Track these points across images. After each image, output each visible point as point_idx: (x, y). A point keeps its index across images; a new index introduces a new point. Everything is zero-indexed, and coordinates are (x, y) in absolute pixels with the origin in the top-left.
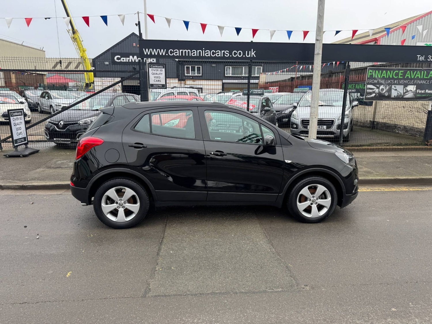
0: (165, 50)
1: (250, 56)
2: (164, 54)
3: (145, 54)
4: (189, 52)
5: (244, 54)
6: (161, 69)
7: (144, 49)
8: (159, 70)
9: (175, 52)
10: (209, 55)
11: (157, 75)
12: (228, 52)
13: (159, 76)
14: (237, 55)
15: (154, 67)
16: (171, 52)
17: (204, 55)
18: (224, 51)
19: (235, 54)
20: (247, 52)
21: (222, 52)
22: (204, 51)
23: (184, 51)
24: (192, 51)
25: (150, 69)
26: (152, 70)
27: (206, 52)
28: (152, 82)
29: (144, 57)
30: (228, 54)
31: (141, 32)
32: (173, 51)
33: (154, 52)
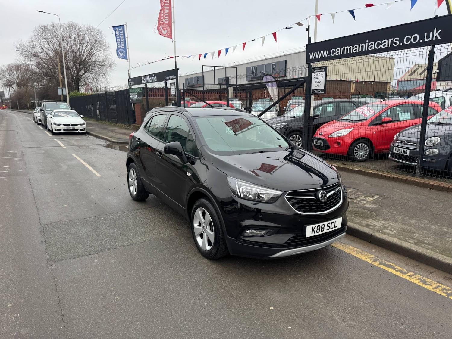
0: (328, 51)
1: (430, 39)
2: (326, 56)
3: (311, 58)
4: (350, 48)
5: (422, 37)
6: (322, 72)
7: (310, 54)
8: (320, 74)
9: (337, 51)
10: (373, 48)
11: (318, 80)
12: (398, 39)
13: (319, 80)
14: (410, 41)
15: (316, 71)
16: (333, 52)
17: (366, 50)
18: (392, 39)
19: (408, 40)
20: (426, 34)
21: (390, 40)
22: (367, 44)
23: (346, 48)
24: (354, 47)
25: (313, 74)
26: (315, 75)
27: (369, 44)
28: (313, 88)
29: (309, 62)
30: (398, 42)
31: (310, 36)
32: (335, 50)
33: (318, 55)
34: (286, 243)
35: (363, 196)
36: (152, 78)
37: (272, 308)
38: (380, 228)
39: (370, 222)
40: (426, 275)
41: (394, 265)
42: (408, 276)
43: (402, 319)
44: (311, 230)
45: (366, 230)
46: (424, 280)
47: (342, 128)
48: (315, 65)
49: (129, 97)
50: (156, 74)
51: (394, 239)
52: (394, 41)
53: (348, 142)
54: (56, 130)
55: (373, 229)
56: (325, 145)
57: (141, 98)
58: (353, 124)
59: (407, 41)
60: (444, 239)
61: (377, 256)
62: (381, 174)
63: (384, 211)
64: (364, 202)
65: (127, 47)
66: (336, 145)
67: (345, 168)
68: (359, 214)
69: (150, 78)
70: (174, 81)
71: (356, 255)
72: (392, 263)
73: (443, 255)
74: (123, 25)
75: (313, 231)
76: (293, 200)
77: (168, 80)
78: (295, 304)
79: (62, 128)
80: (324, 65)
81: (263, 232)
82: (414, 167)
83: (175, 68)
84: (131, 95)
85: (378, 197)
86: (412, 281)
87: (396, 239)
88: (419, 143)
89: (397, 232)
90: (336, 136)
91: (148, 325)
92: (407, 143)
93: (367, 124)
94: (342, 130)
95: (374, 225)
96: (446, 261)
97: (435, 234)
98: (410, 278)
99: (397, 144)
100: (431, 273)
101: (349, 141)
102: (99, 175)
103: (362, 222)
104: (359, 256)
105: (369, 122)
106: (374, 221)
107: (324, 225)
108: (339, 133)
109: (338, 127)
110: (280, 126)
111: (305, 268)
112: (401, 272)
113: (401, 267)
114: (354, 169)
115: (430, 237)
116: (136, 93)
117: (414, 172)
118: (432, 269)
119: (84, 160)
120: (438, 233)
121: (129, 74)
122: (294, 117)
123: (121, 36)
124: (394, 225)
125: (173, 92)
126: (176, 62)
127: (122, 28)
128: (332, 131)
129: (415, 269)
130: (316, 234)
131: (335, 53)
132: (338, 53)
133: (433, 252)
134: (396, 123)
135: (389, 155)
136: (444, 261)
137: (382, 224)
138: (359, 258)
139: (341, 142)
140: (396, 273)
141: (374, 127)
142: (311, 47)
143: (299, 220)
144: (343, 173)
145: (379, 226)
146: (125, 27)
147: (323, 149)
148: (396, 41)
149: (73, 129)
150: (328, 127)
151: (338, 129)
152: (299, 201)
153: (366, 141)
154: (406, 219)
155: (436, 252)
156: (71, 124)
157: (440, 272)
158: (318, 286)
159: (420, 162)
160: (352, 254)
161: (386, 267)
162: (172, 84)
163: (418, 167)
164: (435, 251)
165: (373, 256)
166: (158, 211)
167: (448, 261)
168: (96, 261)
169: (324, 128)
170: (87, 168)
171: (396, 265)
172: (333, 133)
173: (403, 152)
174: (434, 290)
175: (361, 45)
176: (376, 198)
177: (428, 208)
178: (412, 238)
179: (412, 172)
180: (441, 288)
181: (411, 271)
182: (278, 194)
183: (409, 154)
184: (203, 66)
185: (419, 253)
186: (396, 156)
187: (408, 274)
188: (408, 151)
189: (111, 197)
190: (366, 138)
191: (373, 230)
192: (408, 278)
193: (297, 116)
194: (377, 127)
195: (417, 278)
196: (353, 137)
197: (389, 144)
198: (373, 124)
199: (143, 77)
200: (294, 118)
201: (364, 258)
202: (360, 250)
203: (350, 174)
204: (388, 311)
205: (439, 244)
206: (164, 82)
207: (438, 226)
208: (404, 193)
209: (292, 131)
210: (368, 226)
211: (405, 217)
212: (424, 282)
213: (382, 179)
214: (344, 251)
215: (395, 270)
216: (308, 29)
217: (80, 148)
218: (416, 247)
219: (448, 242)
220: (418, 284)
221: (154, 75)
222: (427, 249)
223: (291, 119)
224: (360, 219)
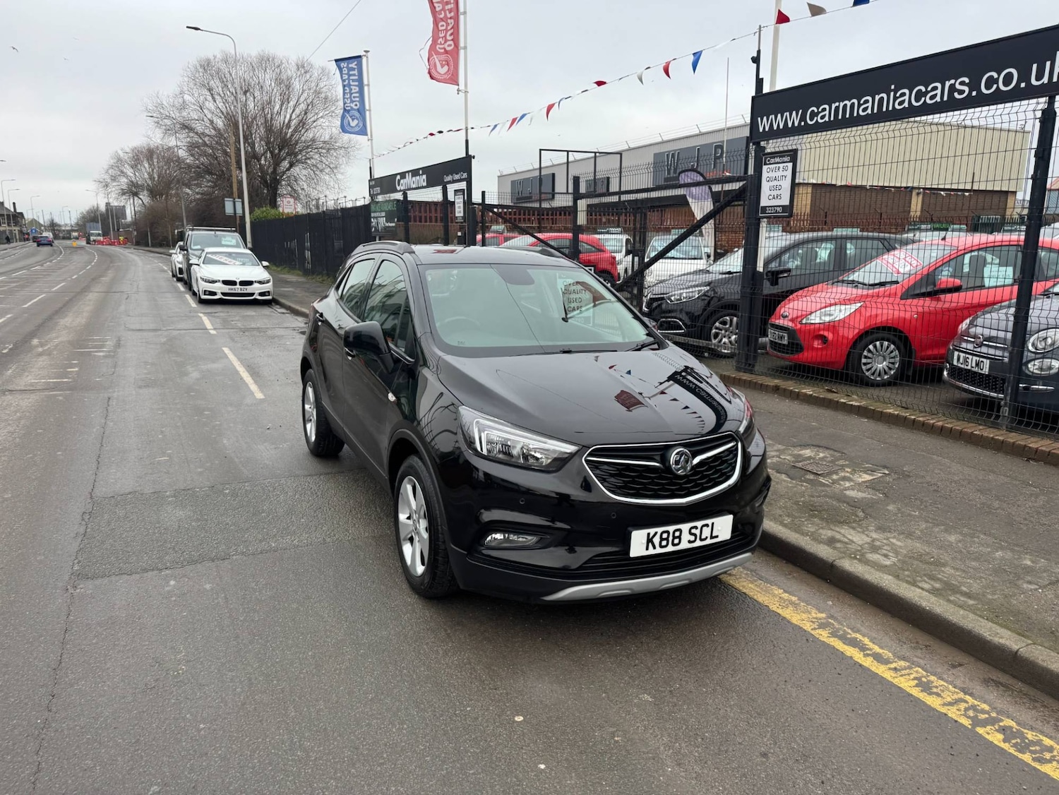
0: (801, 111)
1: (1045, 80)
2: (796, 124)
3: (761, 130)
4: (853, 105)
5: (1025, 76)
6: (785, 164)
7: (759, 119)
8: (781, 169)
9: (820, 112)
10: (906, 105)
11: (775, 183)
12: (967, 80)
13: (778, 183)
14: (995, 86)
15: (772, 161)
16: (813, 115)
17: (890, 108)
19: (990, 82)
20: (1035, 66)
21: (948, 84)
22: (892, 94)
23: (842, 104)
24: (862, 102)
25: (765, 168)
26: (768, 170)
27: (898, 95)
28: (764, 202)
29: (757, 140)
30: (966, 89)
31: (761, 77)
32: (816, 111)
33: (778, 122)
34: (580, 568)
35: (849, 470)
36: (418, 177)
37: (519, 719)
38: (859, 548)
39: (840, 533)
40: (939, 670)
41: (866, 641)
42: (890, 669)
43: (829, 772)
44: (645, 541)
45: (823, 552)
46: (929, 681)
47: (833, 301)
48: (771, 146)
49: (371, 222)
50: (426, 170)
51: (886, 577)
52: (958, 86)
53: (846, 335)
54: (207, 293)
55: (842, 550)
56: (793, 344)
57: (394, 224)
58: (865, 292)
59: (988, 85)
60: (1016, 585)
61: (832, 617)
62: (913, 417)
63: (888, 508)
64: (847, 484)
65: (367, 107)
66: (817, 344)
67: (830, 401)
68: (820, 511)
69: (414, 178)
70: (463, 185)
71: (780, 611)
72: (864, 636)
73: (994, 625)
74: (360, 57)
75: (650, 544)
76: (606, 467)
77: (450, 182)
78: (580, 712)
79: (219, 288)
80: (790, 148)
81: (531, 539)
82: (996, 403)
83: (464, 155)
84: (374, 218)
85: (887, 472)
86: (895, 681)
87: (890, 577)
88: (1009, 342)
89: (899, 560)
90: (818, 321)
91: (224, 732)
92: (985, 343)
93: (899, 294)
94: (833, 308)
95: (846, 540)
96: (996, 640)
97: (997, 571)
98: (894, 675)
99: (964, 345)
100: (954, 667)
101: (851, 334)
102: (259, 395)
103: (821, 531)
104: (787, 613)
105: (904, 290)
106: (852, 532)
107: (680, 530)
108: (825, 315)
109: (823, 300)
110: (691, 294)
111: (640, 630)
112: (878, 658)
113: (881, 648)
114: (851, 403)
115: (981, 577)
116: (383, 214)
117: (994, 416)
118: (960, 657)
119: (242, 361)
120: (1004, 570)
121: (370, 168)
122: (729, 273)
123: (353, 80)
124: (899, 543)
125: (459, 211)
126: (467, 142)
127: (356, 63)
128: (809, 310)
129: (919, 653)
130: (659, 551)
131: (816, 118)
132: (822, 117)
133: (971, 616)
134: (977, 292)
135: (945, 373)
136: (991, 638)
137: (868, 540)
138: (784, 618)
139: (830, 336)
140: (863, 659)
141: (915, 301)
142: (763, 103)
143: (614, 515)
144: (824, 411)
145: (860, 543)
146: (364, 60)
147: (787, 353)
148: (962, 86)
149: (242, 292)
150: (805, 299)
151: (823, 305)
152: (618, 469)
153: (895, 335)
154: (937, 529)
155: (980, 616)
156: (238, 281)
157: (980, 665)
158: (654, 676)
159: (1010, 391)
160: (770, 607)
161: (844, 643)
162: (459, 193)
163: (1006, 404)
164: (978, 613)
165: (823, 615)
166: (356, 481)
167: (1000, 641)
168: (172, 583)
169: (796, 302)
170: (242, 379)
171: (871, 641)
172: (811, 313)
173: (974, 365)
174: (943, 710)
175: (877, 97)
176: (880, 475)
177: (1005, 505)
178: (933, 578)
179: (989, 416)
180: (963, 706)
181: (904, 658)
182: (569, 451)
183: (987, 370)
184: (541, 150)
185: (935, 615)
186: (959, 375)
187: (893, 666)
188: (987, 363)
189: (265, 444)
190: (895, 330)
191: (841, 552)
192: (888, 675)
193: (735, 271)
194: (921, 301)
195: (912, 677)
196: (860, 325)
197: (946, 344)
198: (913, 293)
199: (398, 177)
200: (727, 276)
201: (795, 617)
202: (794, 599)
203: (841, 416)
204: (801, 750)
205: (996, 597)
206: (440, 187)
207: (1012, 551)
208: (956, 467)
209: (722, 308)
210: (831, 542)
211: (938, 525)
212: (926, 687)
213: (915, 429)
214: (755, 597)
215: (864, 651)
216: (756, 60)
217: (247, 334)
218: (933, 599)
219: (1023, 593)
220: (908, 690)
221: (421, 172)
222: (961, 607)
223: (721, 276)
224: (818, 525)
